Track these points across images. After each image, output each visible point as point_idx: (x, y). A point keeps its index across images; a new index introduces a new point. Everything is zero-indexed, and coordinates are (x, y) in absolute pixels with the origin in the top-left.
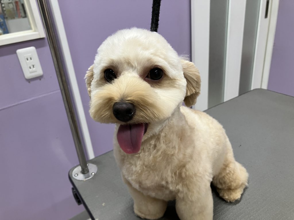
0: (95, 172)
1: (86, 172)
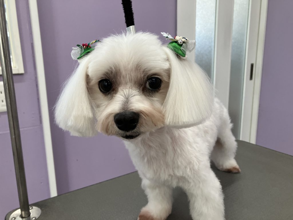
0: (37, 218)
1: (26, 216)
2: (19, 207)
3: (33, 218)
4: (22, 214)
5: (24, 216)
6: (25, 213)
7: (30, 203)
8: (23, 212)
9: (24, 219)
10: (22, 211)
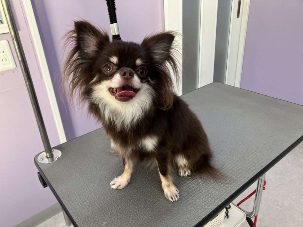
0: (59, 157)
1: (50, 157)
2: (44, 150)
3: (57, 157)
4: (47, 155)
5: (48, 156)
6: (49, 154)
7: (52, 147)
8: (48, 154)
9: (49, 159)
10: (46, 153)
